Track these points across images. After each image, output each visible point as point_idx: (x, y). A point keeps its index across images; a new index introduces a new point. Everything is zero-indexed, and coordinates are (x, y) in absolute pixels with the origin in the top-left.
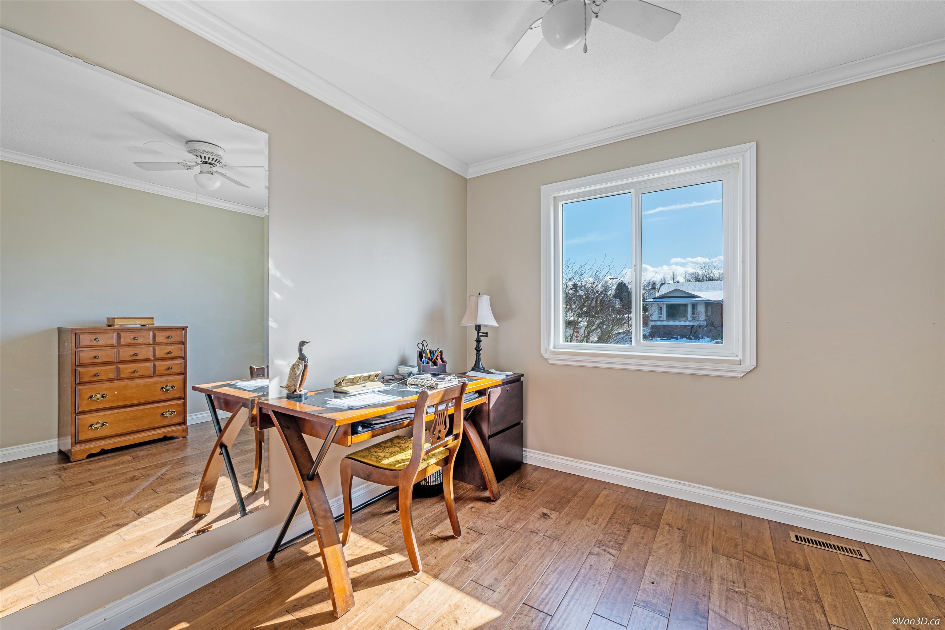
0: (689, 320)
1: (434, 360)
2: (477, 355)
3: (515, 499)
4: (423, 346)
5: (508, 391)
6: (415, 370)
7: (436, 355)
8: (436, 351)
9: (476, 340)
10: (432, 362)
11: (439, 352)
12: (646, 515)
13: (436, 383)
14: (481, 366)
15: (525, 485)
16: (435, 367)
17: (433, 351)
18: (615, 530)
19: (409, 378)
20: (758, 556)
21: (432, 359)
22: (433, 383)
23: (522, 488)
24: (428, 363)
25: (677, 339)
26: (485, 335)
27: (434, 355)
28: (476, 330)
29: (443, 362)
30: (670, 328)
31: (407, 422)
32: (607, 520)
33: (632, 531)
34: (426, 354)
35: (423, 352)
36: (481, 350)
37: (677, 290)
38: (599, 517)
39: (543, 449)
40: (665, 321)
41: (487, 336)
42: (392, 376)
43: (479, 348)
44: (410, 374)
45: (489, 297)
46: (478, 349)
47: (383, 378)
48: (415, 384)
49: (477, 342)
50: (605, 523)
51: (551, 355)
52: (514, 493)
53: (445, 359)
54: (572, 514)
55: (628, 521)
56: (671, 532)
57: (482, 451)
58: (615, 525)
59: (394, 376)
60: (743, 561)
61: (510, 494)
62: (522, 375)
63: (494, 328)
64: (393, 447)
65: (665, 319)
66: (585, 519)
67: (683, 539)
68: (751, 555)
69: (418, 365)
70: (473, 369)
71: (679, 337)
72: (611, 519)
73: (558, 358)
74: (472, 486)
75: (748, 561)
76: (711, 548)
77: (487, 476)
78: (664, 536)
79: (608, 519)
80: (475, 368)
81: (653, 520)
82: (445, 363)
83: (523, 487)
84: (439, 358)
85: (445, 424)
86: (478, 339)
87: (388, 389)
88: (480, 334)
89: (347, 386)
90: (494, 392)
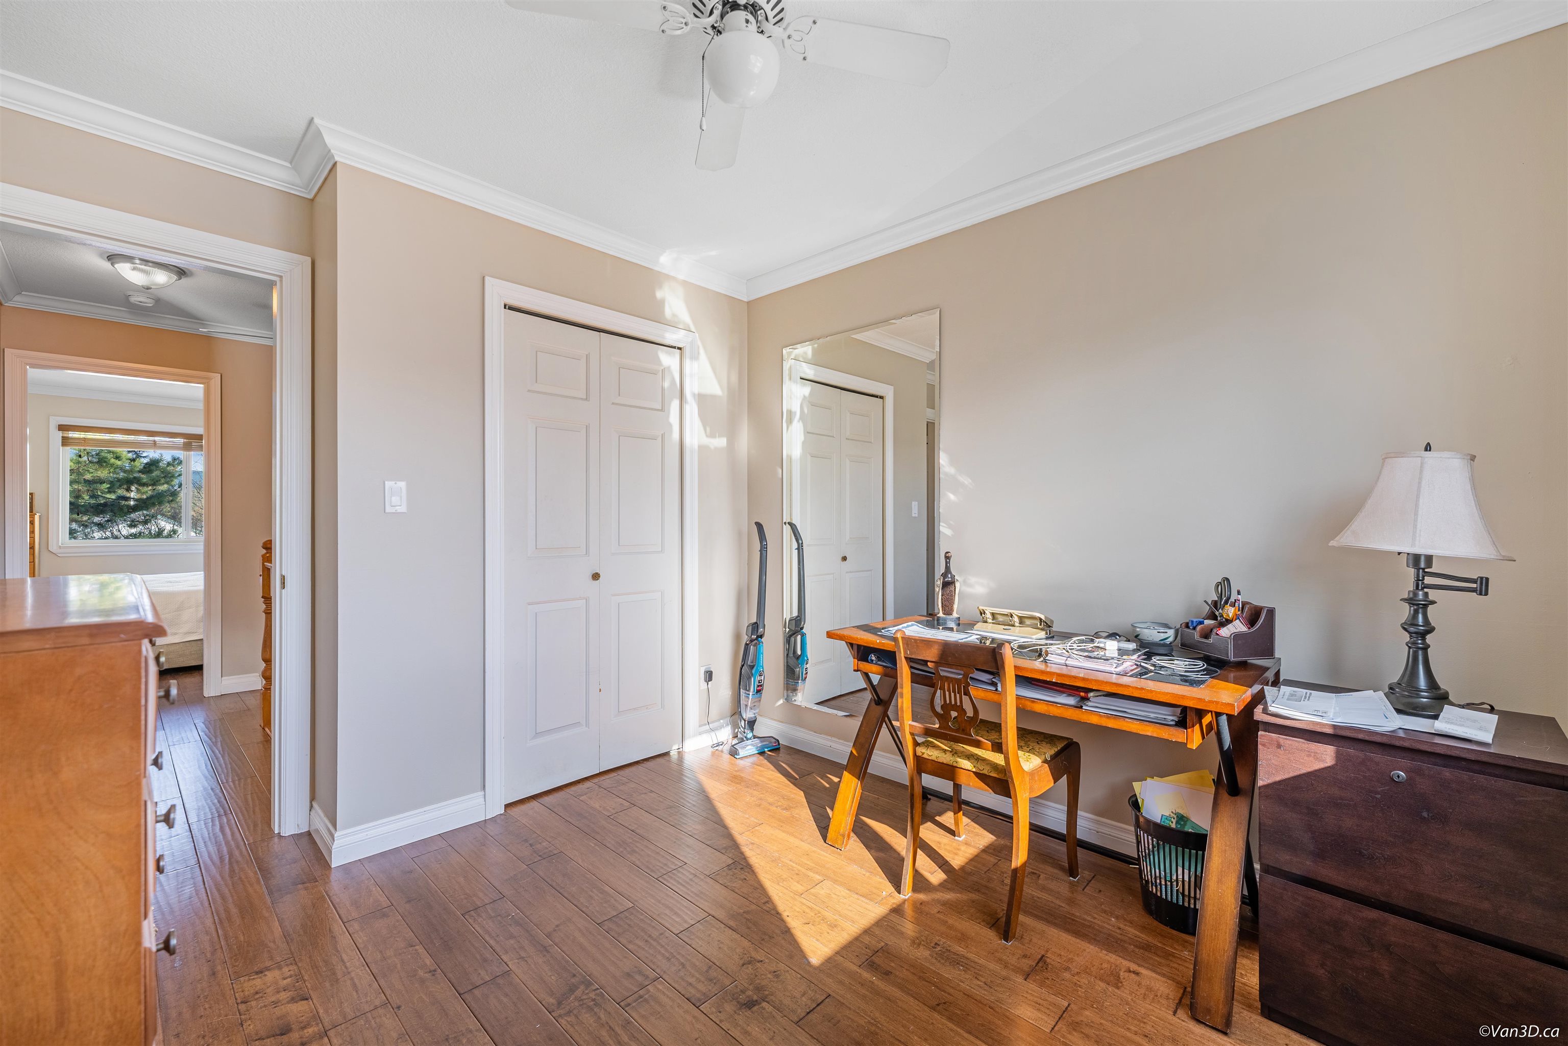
9: (1405, 596)
26: (1474, 585)
28: (1411, 566)
36: (1430, 631)
41: (1482, 591)
43: (1418, 625)
46: (1414, 629)
88: (1428, 580)
89: (993, 623)
90: (1279, 746)
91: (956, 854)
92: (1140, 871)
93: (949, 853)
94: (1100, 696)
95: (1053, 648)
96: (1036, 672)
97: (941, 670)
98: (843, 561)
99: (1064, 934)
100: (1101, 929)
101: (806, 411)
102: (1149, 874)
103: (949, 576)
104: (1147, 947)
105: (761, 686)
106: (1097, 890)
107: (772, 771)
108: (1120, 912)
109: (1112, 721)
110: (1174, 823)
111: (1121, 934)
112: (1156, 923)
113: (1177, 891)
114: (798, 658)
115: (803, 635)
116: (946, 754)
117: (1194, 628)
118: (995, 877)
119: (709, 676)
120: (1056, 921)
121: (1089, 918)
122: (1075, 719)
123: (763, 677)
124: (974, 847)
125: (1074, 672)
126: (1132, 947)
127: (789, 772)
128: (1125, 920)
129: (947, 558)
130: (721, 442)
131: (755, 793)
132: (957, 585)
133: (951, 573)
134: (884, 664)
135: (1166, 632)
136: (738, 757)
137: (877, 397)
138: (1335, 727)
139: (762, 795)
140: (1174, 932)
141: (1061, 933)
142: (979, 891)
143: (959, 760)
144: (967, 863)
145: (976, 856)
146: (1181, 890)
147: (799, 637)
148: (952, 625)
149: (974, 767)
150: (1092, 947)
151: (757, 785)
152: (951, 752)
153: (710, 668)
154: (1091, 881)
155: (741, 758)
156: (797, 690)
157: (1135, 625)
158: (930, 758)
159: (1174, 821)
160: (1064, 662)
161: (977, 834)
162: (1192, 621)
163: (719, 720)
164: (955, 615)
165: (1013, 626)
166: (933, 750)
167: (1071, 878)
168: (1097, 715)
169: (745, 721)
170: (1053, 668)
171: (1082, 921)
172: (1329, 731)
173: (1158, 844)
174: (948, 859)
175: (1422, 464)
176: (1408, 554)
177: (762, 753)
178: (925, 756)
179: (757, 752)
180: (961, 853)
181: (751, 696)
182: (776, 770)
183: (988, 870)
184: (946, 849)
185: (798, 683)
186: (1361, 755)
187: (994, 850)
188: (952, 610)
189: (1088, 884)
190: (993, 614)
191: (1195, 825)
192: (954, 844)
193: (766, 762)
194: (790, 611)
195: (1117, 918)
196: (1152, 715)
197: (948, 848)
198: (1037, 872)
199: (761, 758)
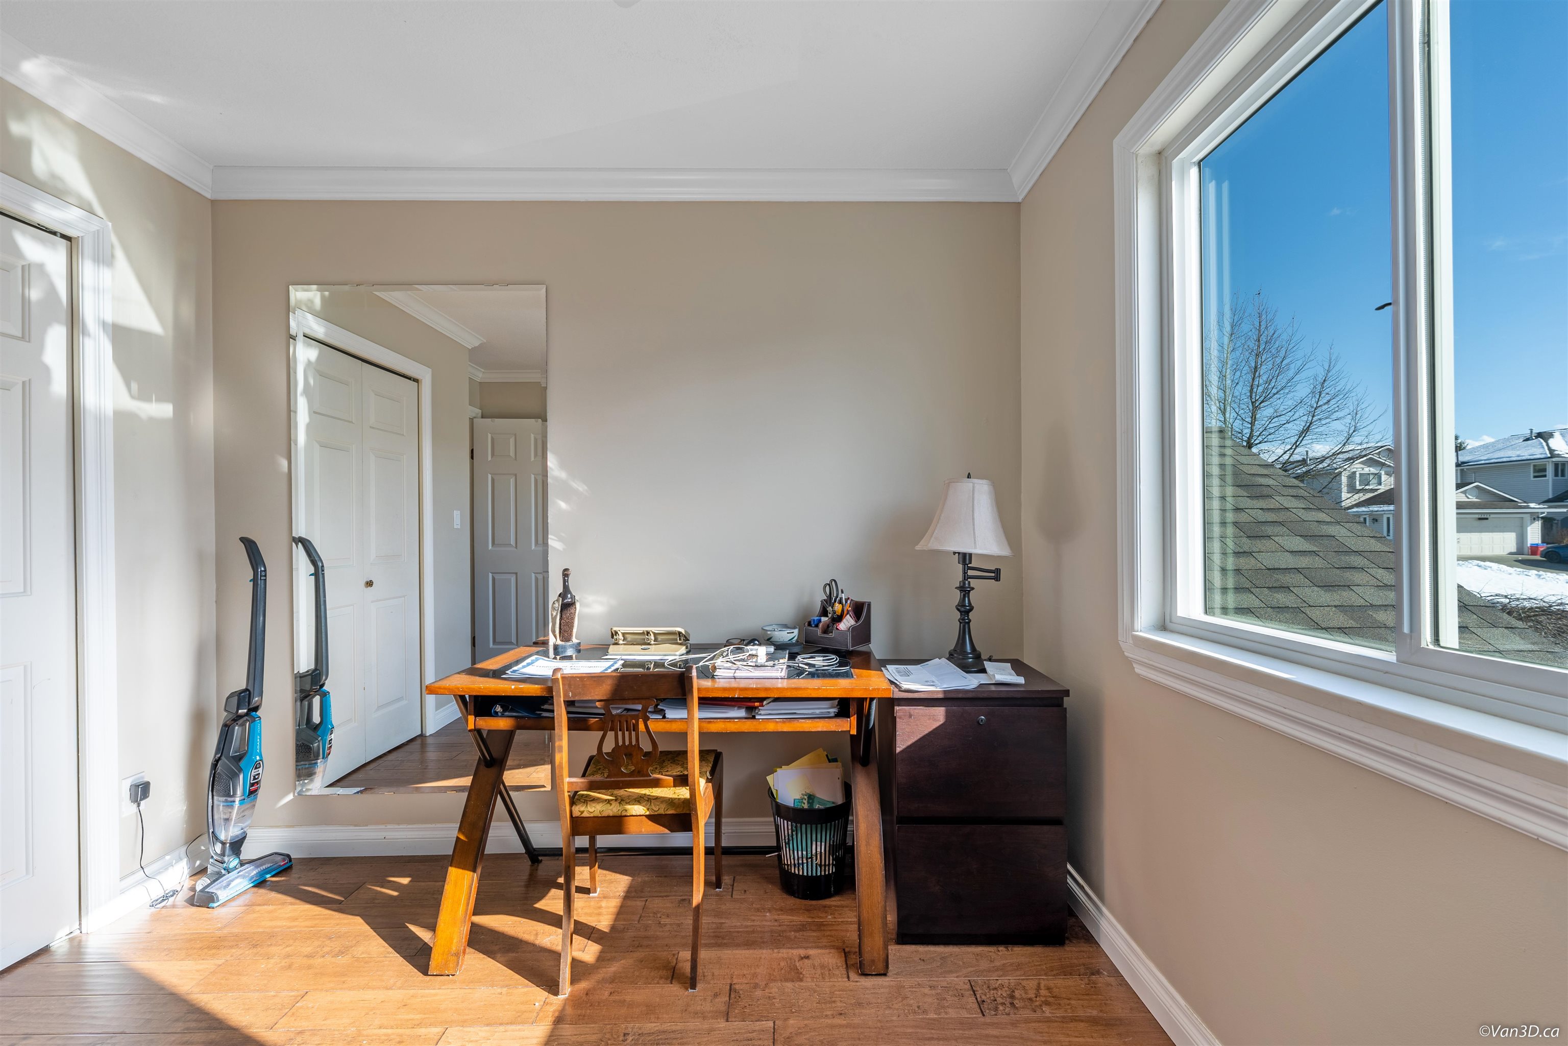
2: (961, 622)
5: (978, 722)
9: (958, 587)
26: (993, 575)
28: (958, 563)
35: (828, 603)
36: (971, 610)
41: (997, 578)
43: (967, 606)
46: (964, 609)
49: (962, 591)
51: (1136, 649)
62: (1067, 693)
70: (949, 656)
73: (1150, 659)
84: (848, 618)
86: (962, 585)
88: (970, 573)
89: (624, 644)
90: (910, 716)
91: (599, 914)
92: (779, 857)
93: (591, 916)
94: (770, 702)
95: (719, 662)
96: (718, 690)
97: (612, 708)
98: (367, 587)
99: (737, 952)
100: (763, 929)
101: (312, 382)
102: (792, 858)
103: (569, 596)
104: (802, 928)
105: (257, 783)
106: (743, 892)
107: (291, 904)
108: (769, 904)
109: (788, 724)
110: (806, 803)
111: (780, 926)
112: (798, 901)
113: (816, 864)
114: (316, 728)
115: (324, 695)
116: (611, 804)
117: (817, 626)
118: (650, 922)
119: (141, 791)
120: (725, 941)
121: (749, 923)
122: (752, 730)
123: (260, 770)
124: (614, 897)
125: (743, 684)
126: (793, 933)
127: (323, 896)
128: (776, 910)
129: (566, 574)
130: (165, 410)
131: (273, 950)
132: (578, 605)
133: (570, 593)
134: (515, 714)
135: (793, 633)
136: (215, 905)
137: (409, 378)
138: (945, 692)
139: (288, 949)
140: (814, 902)
141: (734, 951)
142: (641, 946)
143: (628, 807)
144: (616, 920)
145: (621, 906)
146: (819, 863)
147: (316, 700)
148: (570, 652)
149: (648, 809)
150: (764, 951)
151: (272, 936)
152: (616, 800)
153: (143, 777)
154: (733, 885)
155: (223, 905)
156: (315, 773)
157: (764, 628)
158: (592, 815)
159: (806, 802)
160: (732, 675)
161: (611, 882)
162: (814, 620)
163: (162, 857)
164: (575, 640)
165: (649, 644)
166: (594, 805)
167: (717, 890)
168: (774, 722)
169: (223, 844)
170: (721, 683)
171: (746, 930)
172: (941, 696)
173: (796, 827)
174: (593, 924)
175: (974, 487)
176: (959, 553)
177: (260, 884)
178: (585, 814)
179: (252, 885)
180: (603, 911)
181: (237, 803)
182: (298, 901)
183: (640, 917)
184: (586, 914)
185: (317, 763)
186: (960, 709)
187: (636, 891)
188: (571, 635)
189: (733, 889)
190: (624, 634)
191: (821, 801)
192: (592, 904)
193: (274, 895)
194: (305, 662)
195: (770, 911)
196: (818, 711)
197: (586, 911)
198: (686, 897)
199: (262, 891)
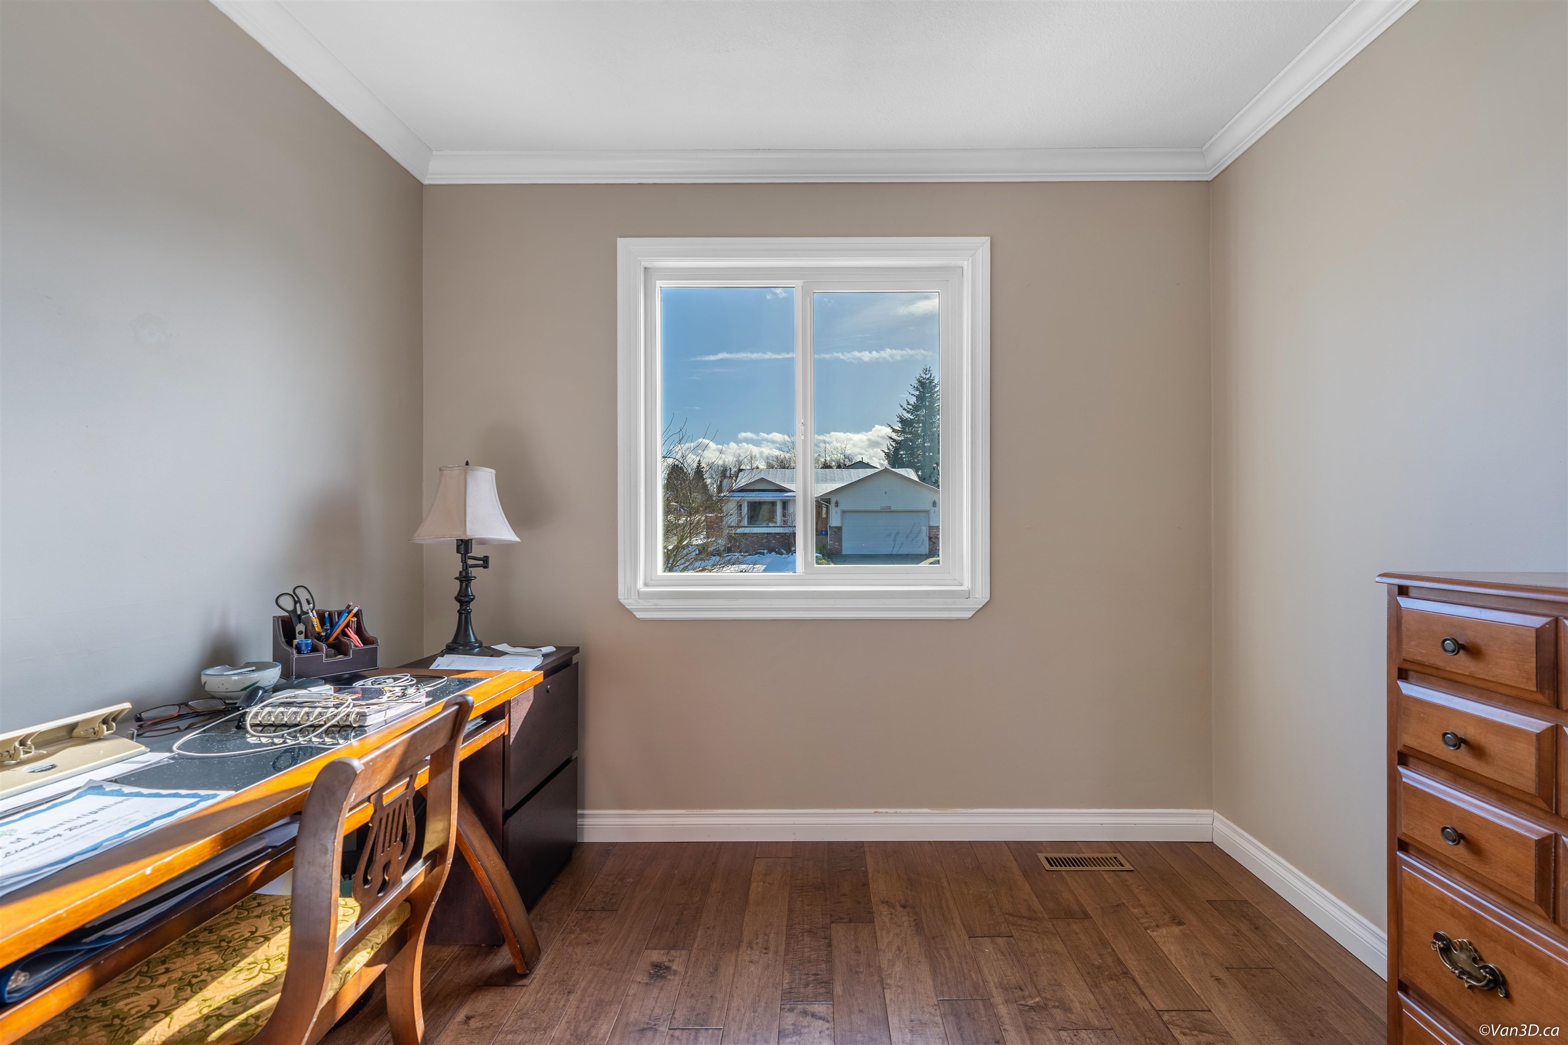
0: (778, 524)
1: (337, 638)
2: (460, 614)
3: (578, 950)
4: (297, 602)
5: (548, 692)
6: (273, 675)
7: (342, 624)
8: (340, 614)
9: (458, 575)
10: (329, 646)
11: (351, 614)
12: (844, 895)
13: (358, 713)
14: (473, 640)
15: (594, 900)
16: (340, 657)
17: (329, 614)
18: (806, 950)
19: (249, 706)
20: (1024, 917)
21: (328, 637)
22: (348, 715)
23: (587, 911)
24: (314, 649)
25: (763, 554)
26: (482, 562)
27: (332, 626)
28: (458, 552)
29: (365, 640)
30: (753, 537)
31: (259, 872)
32: (785, 932)
33: (834, 942)
34: (308, 623)
35: (294, 620)
36: (473, 599)
37: (762, 480)
38: (767, 932)
39: (622, 803)
40: (746, 527)
42: (179, 705)
43: (467, 596)
44: (252, 694)
45: (493, 471)
46: (464, 599)
47: (139, 719)
48: (276, 723)
49: (461, 582)
50: (784, 942)
51: (641, 601)
52: (572, 932)
53: (371, 630)
54: (715, 944)
55: (821, 920)
56: (895, 918)
57: (488, 856)
58: (803, 940)
59: (186, 704)
60: (1012, 936)
61: (563, 939)
62: (576, 650)
63: (505, 547)
64: (190, 951)
65: (746, 524)
66: (743, 947)
67: (918, 927)
68: (1016, 919)
69: (279, 657)
70: (451, 649)
71: (765, 551)
72: (790, 927)
73: (657, 605)
74: (456, 949)
75: (1018, 934)
76: (962, 928)
77: (506, 920)
78: (889, 932)
79: (785, 928)
80: (455, 646)
81: (859, 903)
82: (372, 643)
83: (590, 910)
84: (351, 633)
85: (404, 839)
86: (464, 574)
87: (166, 762)
88: (470, 562)
90: (518, 703)
143: (352, 963)
149: (372, 949)
175: (481, 474)
